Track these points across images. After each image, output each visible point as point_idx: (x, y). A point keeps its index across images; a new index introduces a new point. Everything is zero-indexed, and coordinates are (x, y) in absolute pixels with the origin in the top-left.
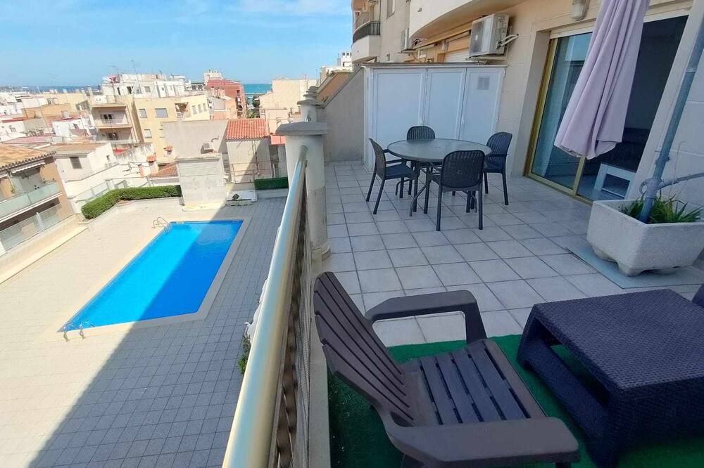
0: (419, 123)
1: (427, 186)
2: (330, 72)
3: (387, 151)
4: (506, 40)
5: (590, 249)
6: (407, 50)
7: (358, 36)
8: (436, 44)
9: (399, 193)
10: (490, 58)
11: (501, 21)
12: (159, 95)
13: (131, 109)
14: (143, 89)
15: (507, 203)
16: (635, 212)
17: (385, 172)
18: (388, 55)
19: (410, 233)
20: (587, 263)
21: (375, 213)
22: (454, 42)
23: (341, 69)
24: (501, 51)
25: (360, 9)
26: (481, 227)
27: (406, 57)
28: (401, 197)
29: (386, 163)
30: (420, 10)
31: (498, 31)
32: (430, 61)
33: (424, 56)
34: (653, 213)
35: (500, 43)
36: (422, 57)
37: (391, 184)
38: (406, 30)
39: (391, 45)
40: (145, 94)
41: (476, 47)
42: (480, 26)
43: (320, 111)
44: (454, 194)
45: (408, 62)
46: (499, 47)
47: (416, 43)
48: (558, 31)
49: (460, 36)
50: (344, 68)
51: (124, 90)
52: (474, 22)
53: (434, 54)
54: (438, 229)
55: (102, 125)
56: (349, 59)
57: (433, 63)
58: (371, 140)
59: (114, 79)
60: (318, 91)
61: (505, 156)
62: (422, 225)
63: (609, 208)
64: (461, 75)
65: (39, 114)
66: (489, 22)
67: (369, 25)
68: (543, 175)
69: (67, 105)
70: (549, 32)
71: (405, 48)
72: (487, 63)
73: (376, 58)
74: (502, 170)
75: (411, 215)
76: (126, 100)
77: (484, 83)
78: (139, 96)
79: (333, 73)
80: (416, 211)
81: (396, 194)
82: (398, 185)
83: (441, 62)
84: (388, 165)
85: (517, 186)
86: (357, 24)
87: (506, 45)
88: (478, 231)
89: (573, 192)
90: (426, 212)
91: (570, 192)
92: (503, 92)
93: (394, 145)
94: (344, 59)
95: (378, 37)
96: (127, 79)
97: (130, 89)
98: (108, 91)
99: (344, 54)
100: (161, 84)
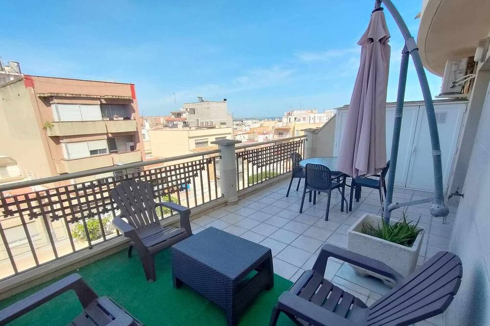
12: (310, 122)
13: (292, 130)
14: (302, 119)
40: (302, 122)
51: (293, 119)
55: (277, 137)
59: (289, 114)
65: (255, 131)
69: (268, 127)
76: (291, 126)
78: (299, 123)
96: (296, 113)
97: (295, 118)
98: (285, 120)
100: (312, 115)
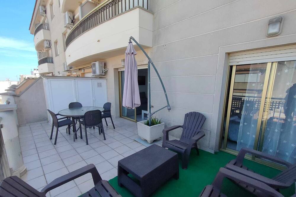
0: (75, 101)
1: (80, 127)
2: (26, 78)
3: (58, 114)
4: (105, 70)
5: (140, 138)
6: (67, 70)
7: (41, 62)
8: (80, 69)
9: (68, 132)
10: (101, 76)
11: (101, 64)
15: (114, 128)
16: (148, 124)
17: (58, 124)
18: (59, 72)
19: (74, 149)
20: (140, 143)
21: (55, 144)
22: (87, 69)
23: (34, 76)
24: (104, 74)
25: (41, 51)
26: (105, 139)
27: (67, 74)
28: (69, 134)
29: (58, 120)
30: (70, 56)
31: (101, 67)
32: (78, 76)
33: (76, 73)
34: (151, 123)
35: (103, 71)
36: (74, 74)
37: (63, 129)
38: (65, 63)
39: (59, 68)
41: (94, 72)
42: (94, 65)
43: (16, 98)
44: (94, 128)
45: (69, 76)
46: (102, 73)
47: (71, 68)
48: (120, 69)
49: (88, 67)
50: (35, 76)
52: (92, 63)
53: (79, 73)
54: (87, 144)
56: (38, 72)
57: (80, 77)
58: (49, 110)
60: (17, 88)
61: (110, 111)
62: (80, 144)
63: (141, 124)
64: (90, 82)
66: (97, 64)
67: (46, 58)
68: (126, 116)
70: (118, 69)
71: (66, 70)
72: (100, 78)
73: (52, 73)
74: (110, 116)
75: (74, 141)
77: (100, 85)
79: (28, 78)
80: (77, 139)
81: (67, 133)
82: (67, 129)
83: (83, 77)
84: (59, 121)
85: (117, 121)
86: (39, 57)
87: (105, 72)
88: (104, 141)
89: (135, 120)
90: (81, 138)
91: (134, 120)
92: (107, 88)
93: (62, 111)
94: (35, 72)
95: (52, 64)
99: (35, 69)
